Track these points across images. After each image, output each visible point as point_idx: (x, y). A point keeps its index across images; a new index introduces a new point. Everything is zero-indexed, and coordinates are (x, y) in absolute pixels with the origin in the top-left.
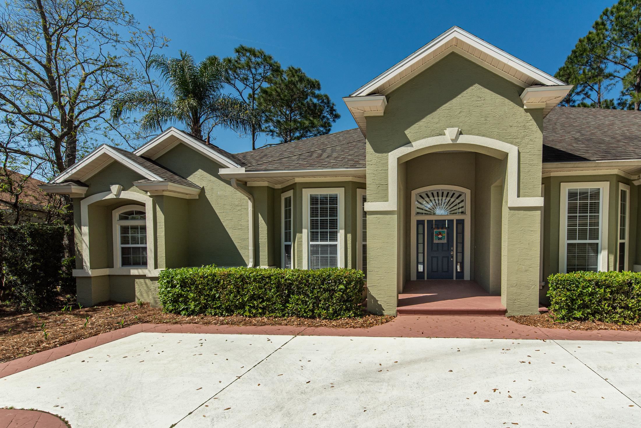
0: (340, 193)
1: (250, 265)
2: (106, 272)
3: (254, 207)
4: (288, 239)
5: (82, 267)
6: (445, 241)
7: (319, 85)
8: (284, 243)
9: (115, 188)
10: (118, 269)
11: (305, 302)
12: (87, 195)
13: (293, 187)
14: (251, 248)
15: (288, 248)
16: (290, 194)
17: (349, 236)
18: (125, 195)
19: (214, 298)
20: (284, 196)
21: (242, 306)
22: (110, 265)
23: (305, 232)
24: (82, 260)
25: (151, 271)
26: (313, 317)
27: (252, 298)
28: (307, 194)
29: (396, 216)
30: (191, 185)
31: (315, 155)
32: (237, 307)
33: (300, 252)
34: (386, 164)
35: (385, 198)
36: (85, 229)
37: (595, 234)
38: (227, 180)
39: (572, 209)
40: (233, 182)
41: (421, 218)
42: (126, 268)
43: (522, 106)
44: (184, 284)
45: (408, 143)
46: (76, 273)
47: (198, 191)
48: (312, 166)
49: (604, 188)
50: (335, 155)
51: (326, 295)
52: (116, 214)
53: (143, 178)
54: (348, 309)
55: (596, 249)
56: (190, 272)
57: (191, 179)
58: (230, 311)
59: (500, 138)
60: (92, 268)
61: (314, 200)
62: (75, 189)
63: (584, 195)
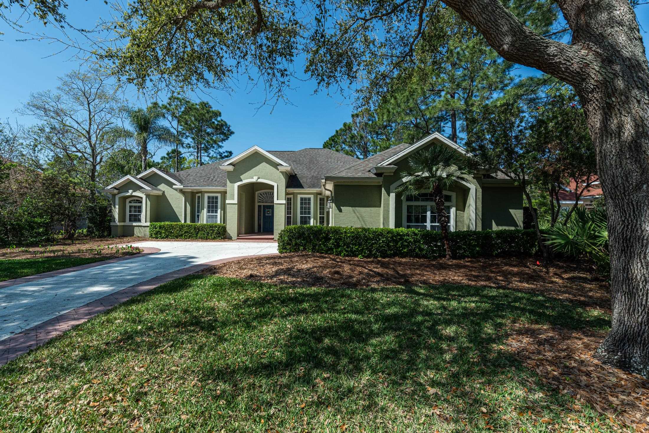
0: (219, 195)
1: (183, 222)
2: (122, 224)
3: (185, 199)
4: (198, 212)
5: (115, 221)
6: (270, 215)
7: (220, 113)
8: (197, 214)
9: (130, 191)
10: (127, 223)
11: (204, 234)
12: (118, 194)
13: (200, 192)
14: (183, 215)
15: (198, 216)
16: (200, 195)
17: (222, 212)
18: (134, 194)
19: (171, 232)
20: (197, 195)
21: (182, 235)
22: (124, 221)
23: (205, 210)
24: (115, 219)
25: (143, 223)
26: (207, 239)
27: (185, 232)
28: (206, 195)
29: (237, 206)
30: (160, 190)
31: (210, 179)
32: (180, 236)
33: (203, 217)
34: (234, 187)
35: (233, 199)
36: (117, 207)
37: (309, 213)
38: (176, 189)
39: (301, 204)
40: (178, 190)
41: (260, 204)
42: (131, 223)
43: (278, 170)
44: (160, 227)
45: (241, 180)
46: (112, 224)
47: (162, 192)
48: (208, 185)
49: (312, 197)
50: (218, 180)
51: (211, 231)
52: (128, 201)
53: (143, 188)
54: (219, 237)
55: (309, 218)
56: (158, 224)
57: (159, 187)
58: (177, 237)
59: (271, 180)
60: (119, 222)
61: (209, 198)
62: (116, 191)
63: (305, 199)
